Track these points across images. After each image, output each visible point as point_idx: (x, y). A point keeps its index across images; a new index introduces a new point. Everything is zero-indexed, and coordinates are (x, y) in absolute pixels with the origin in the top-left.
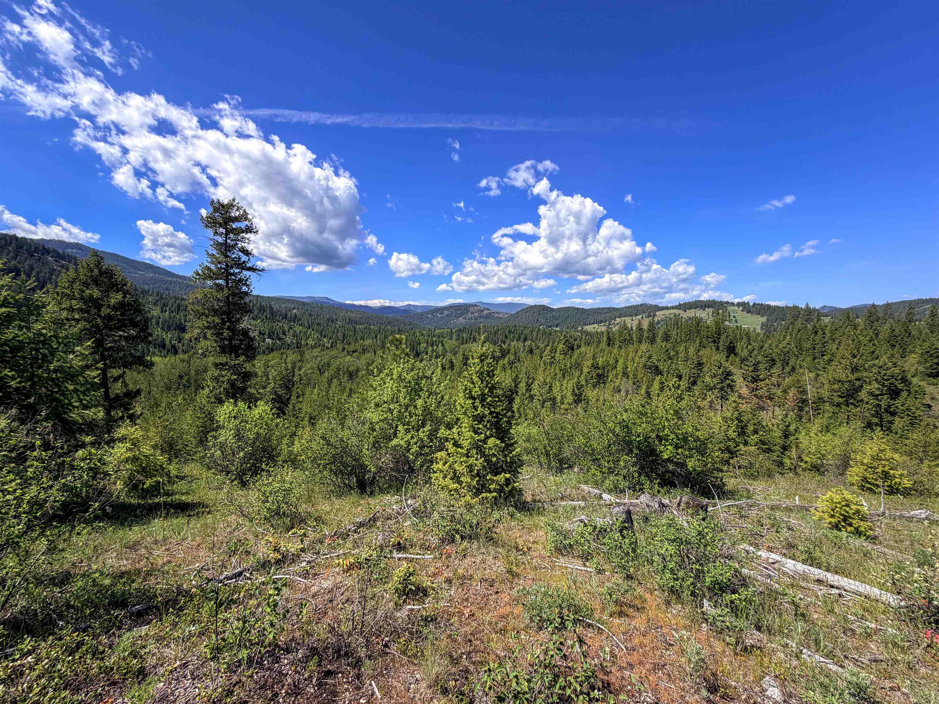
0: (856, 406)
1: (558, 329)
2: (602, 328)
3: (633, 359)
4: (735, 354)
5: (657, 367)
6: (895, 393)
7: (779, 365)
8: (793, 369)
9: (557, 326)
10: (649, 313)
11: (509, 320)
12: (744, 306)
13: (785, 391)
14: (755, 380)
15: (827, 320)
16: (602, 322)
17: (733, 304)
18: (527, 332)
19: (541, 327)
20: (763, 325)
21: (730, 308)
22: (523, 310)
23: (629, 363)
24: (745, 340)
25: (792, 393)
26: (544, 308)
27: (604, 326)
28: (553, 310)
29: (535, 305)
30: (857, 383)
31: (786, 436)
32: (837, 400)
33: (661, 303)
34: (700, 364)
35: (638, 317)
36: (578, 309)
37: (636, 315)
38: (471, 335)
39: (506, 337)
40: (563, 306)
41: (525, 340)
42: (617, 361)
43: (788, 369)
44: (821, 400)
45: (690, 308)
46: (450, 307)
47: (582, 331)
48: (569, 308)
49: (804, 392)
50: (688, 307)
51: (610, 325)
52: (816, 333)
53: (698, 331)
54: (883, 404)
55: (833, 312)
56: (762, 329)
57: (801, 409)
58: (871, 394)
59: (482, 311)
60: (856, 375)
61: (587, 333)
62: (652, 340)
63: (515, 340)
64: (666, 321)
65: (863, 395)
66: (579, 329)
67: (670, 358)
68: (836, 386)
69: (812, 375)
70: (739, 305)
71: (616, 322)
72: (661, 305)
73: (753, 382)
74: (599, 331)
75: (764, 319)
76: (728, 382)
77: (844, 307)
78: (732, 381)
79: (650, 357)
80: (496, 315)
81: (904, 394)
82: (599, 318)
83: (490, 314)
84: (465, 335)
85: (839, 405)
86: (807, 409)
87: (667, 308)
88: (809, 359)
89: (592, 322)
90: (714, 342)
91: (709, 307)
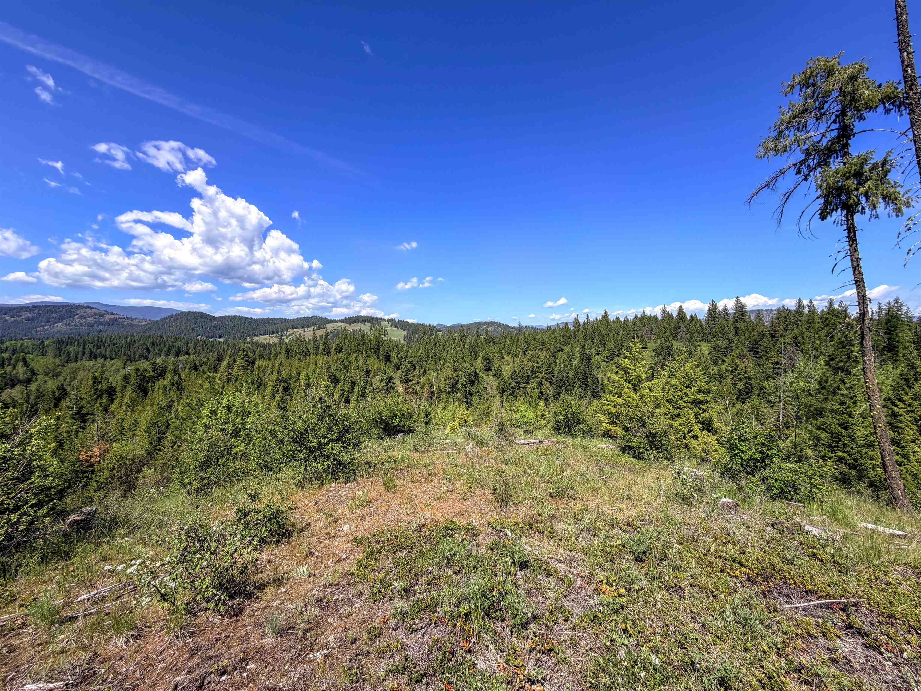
0: (457, 393)
1: (222, 340)
2: (273, 340)
3: (314, 371)
4: (390, 362)
5: (335, 376)
6: (472, 383)
7: (417, 369)
8: (425, 371)
9: (220, 337)
10: (320, 325)
11: (150, 328)
12: (391, 321)
13: (422, 387)
14: (407, 381)
15: (440, 334)
16: (273, 333)
17: (384, 320)
18: (178, 343)
19: (199, 338)
20: (405, 337)
21: (383, 323)
22: (172, 316)
23: (310, 375)
24: (395, 350)
25: (426, 387)
26: (203, 316)
27: (276, 337)
28: (214, 318)
29: (189, 312)
30: (457, 378)
31: (427, 416)
32: (448, 390)
33: (329, 316)
34: (368, 372)
35: (309, 329)
36: (246, 319)
37: (308, 327)
38: (84, 348)
39: (148, 350)
40: (227, 314)
41: (178, 354)
42: (299, 373)
43: (422, 371)
44: (440, 391)
45: (354, 322)
46: (34, 307)
47: (252, 342)
48: (234, 318)
49: (432, 387)
50: (352, 321)
51: (282, 336)
52: (436, 344)
53: (364, 344)
54: (468, 389)
55: (443, 328)
56: (404, 340)
57: (431, 398)
58: (462, 384)
59: (102, 316)
60: (456, 373)
61: (258, 345)
62: (327, 352)
63: (163, 353)
64: (336, 333)
65: (459, 385)
66: (249, 340)
67: (345, 368)
68: (447, 381)
69: (435, 374)
70: (389, 321)
71: (288, 333)
72: (329, 318)
73: (406, 383)
74: (271, 342)
75: (405, 333)
76: (391, 384)
77: (449, 325)
78: (393, 383)
79: (329, 368)
80: (127, 322)
81: (476, 382)
82: (271, 328)
83: (116, 320)
84: (71, 349)
85: (449, 393)
86: (434, 398)
87: (335, 321)
88: (433, 363)
89: (262, 332)
90: (375, 352)
91: (368, 322)
